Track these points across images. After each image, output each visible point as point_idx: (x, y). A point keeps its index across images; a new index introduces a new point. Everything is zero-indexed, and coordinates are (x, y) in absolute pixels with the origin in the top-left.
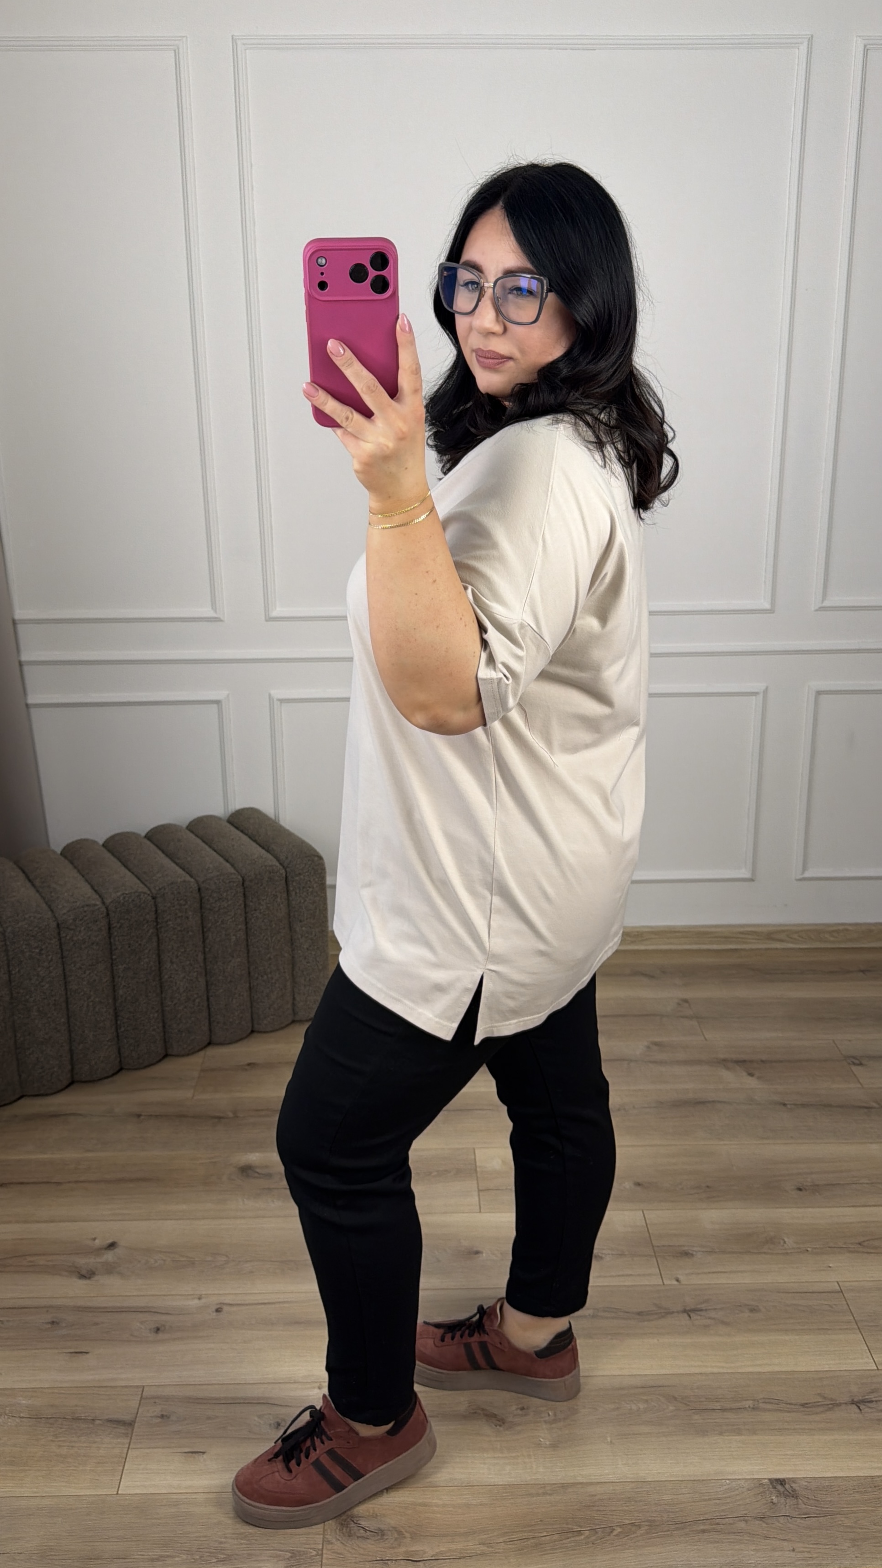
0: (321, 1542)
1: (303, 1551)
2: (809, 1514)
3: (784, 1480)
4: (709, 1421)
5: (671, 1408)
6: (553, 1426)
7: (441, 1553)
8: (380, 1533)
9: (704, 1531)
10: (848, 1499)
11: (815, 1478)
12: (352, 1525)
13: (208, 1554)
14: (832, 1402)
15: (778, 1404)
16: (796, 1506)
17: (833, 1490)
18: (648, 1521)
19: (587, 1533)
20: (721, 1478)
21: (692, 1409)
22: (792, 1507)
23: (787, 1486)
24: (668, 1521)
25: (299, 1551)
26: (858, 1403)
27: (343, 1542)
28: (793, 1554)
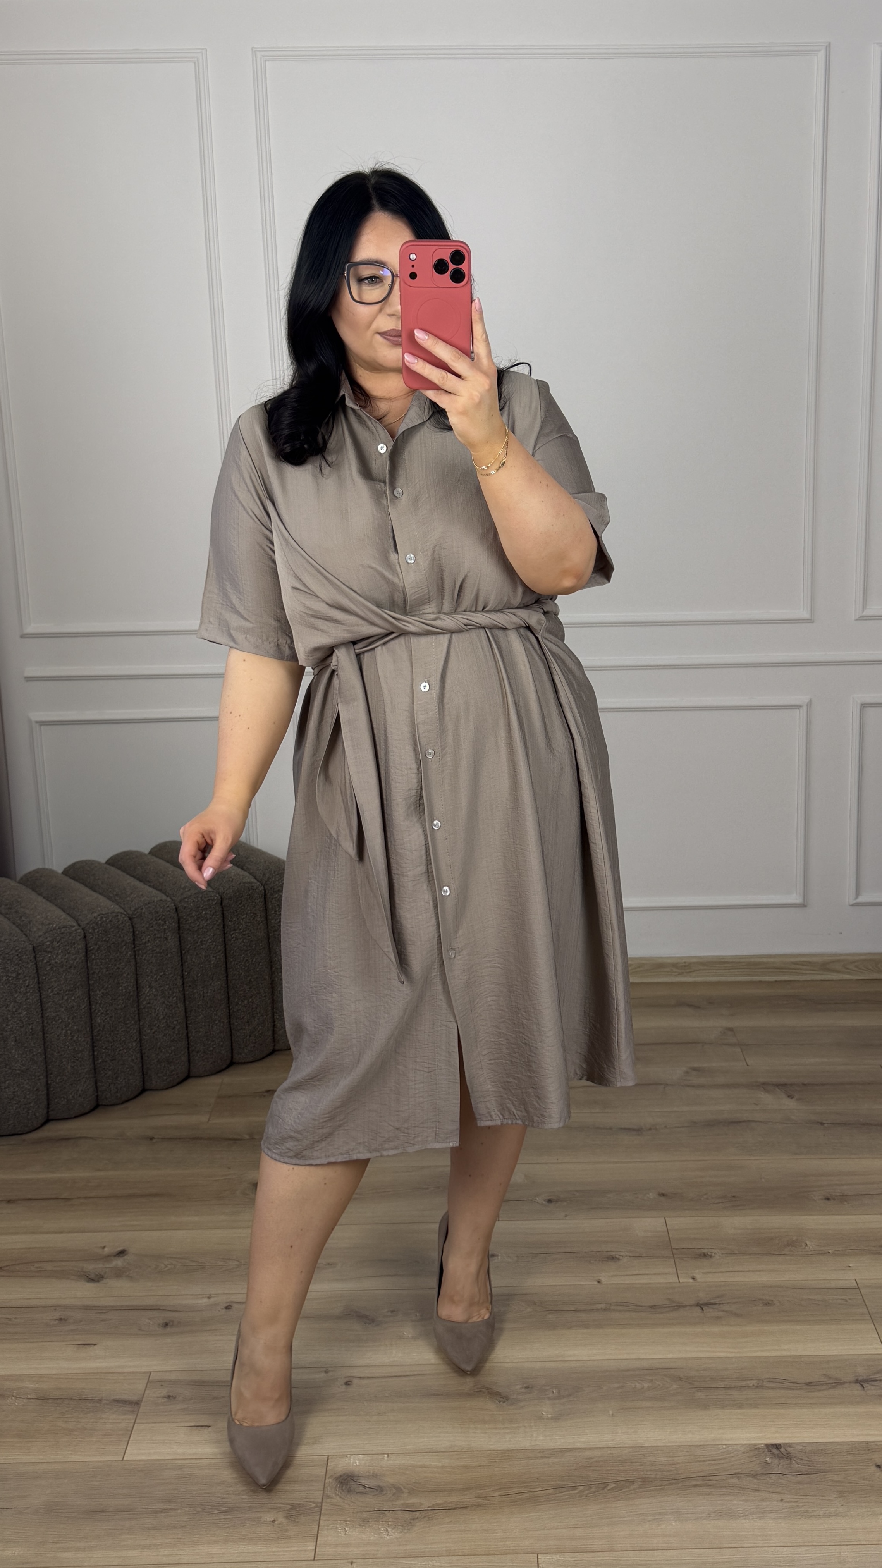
0: (321, 1497)
1: (303, 1504)
2: (801, 1472)
3: (780, 1445)
4: (712, 1397)
5: (675, 1386)
6: (557, 1401)
7: (437, 1504)
8: (379, 1490)
9: (696, 1486)
10: (841, 1459)
11: (810, 1443)
12: (353, 1483)
13: (210, 1507)
14: (836, 1382)
15: (782, 1383)
16: (789, 1465)
17: (828, 1452)
18: (642, 1478)
19: (582, 1488)
20: (717, 1443)
21: (696, 1388)
22: (786, 1466)
23: (782, 1450)
24: (663, 1478)
25: (300, 1504)
26: (861, 1382)
27: (343, 1497)
28: (780, 1504)
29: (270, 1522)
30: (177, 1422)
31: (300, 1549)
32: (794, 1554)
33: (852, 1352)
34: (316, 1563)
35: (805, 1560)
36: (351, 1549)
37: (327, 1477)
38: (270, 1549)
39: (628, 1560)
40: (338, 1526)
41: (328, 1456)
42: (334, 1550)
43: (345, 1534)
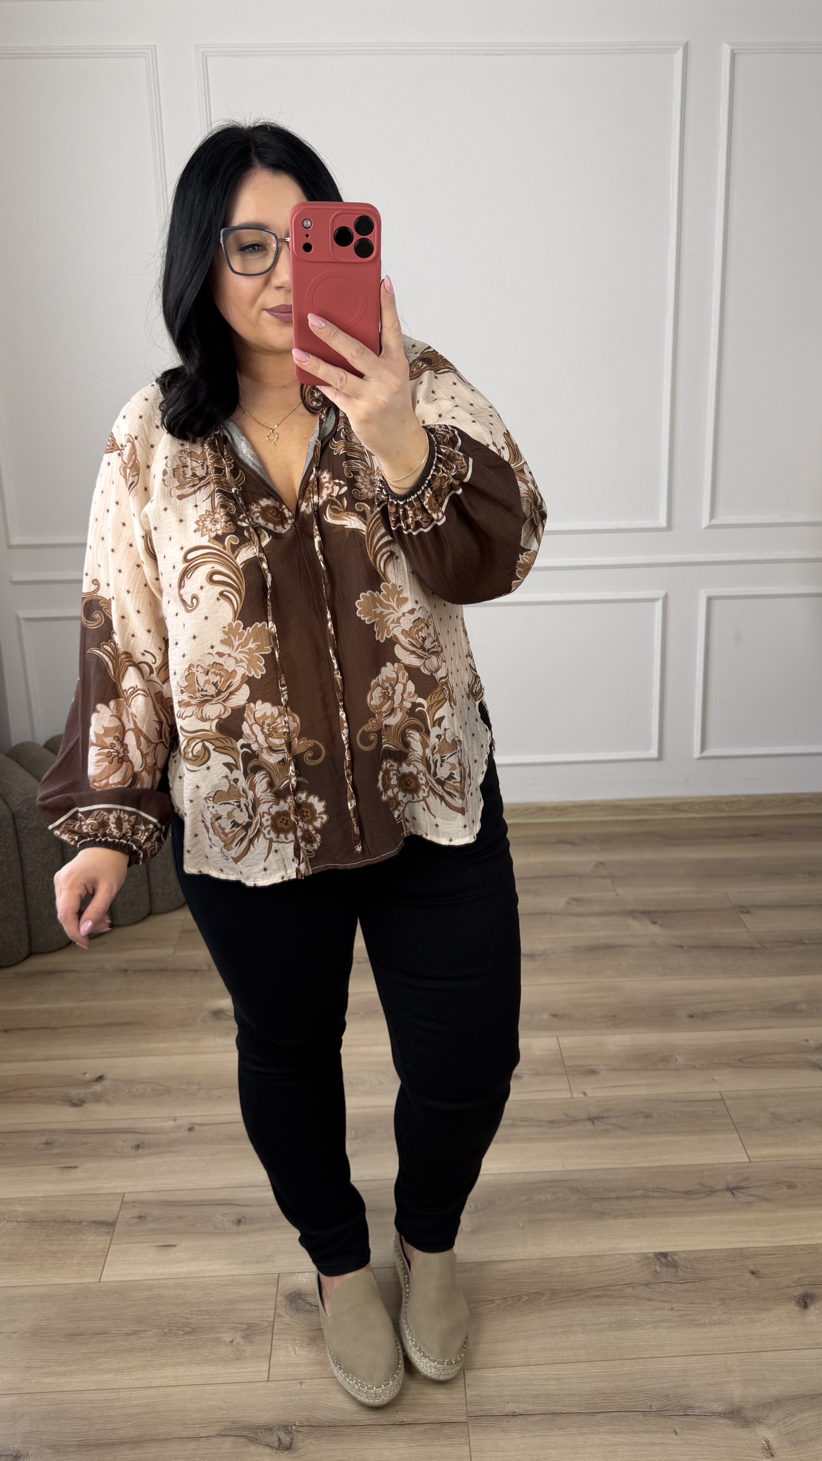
0: (273, 1316)
1: (257, 1324)
2: (686, 1280)
3: (666, 1253)
4: (606, 1207)
5: (574, 1198)
6: (474, 1215)
9: (597, 1296)
10: (720, 1266)
11: (692, 1251)
12: (300, 1301)
13: (176, 1328)
14: (710, 1190)
15: (664, 1192)
16: (676, 1274)
17: (708, 1260)
18: (551, 1290)
19: (499, 1301)
20: (614, 1253)
21: (592, 1199)
22: (673, 1274)
23: (669, 1258)
24: (568, 1289)
25: (254, 1324)
26: (732, 1190)
27: (292, 1315)
28: (671, 1313)
29: (229, 1342)
30: (146, 1242)
31: (255, 1369)
32: (689, 1364)
33: (722, 1161)
34: (270, 1384)
35: (696, 1369)
36: (300, 1369)
37: (278, 1295)
38: (229, 1371)
39: (542, 1375)
40: (288, 1345)
41: (279, 1274)
42: (285, 1370)
43: (295, 1353)
